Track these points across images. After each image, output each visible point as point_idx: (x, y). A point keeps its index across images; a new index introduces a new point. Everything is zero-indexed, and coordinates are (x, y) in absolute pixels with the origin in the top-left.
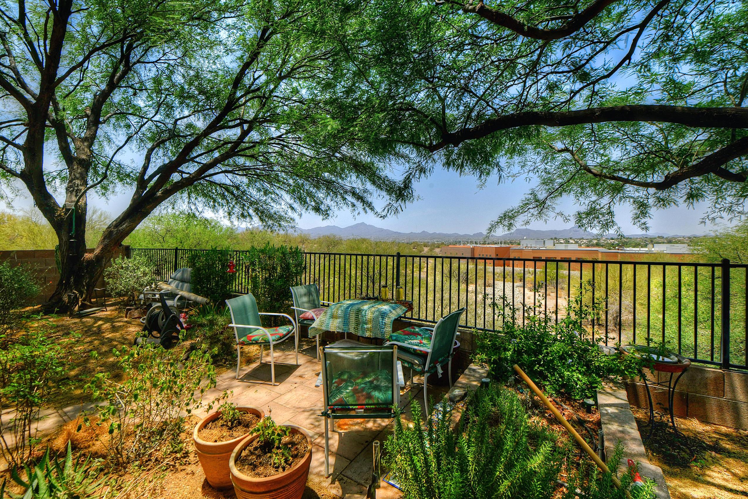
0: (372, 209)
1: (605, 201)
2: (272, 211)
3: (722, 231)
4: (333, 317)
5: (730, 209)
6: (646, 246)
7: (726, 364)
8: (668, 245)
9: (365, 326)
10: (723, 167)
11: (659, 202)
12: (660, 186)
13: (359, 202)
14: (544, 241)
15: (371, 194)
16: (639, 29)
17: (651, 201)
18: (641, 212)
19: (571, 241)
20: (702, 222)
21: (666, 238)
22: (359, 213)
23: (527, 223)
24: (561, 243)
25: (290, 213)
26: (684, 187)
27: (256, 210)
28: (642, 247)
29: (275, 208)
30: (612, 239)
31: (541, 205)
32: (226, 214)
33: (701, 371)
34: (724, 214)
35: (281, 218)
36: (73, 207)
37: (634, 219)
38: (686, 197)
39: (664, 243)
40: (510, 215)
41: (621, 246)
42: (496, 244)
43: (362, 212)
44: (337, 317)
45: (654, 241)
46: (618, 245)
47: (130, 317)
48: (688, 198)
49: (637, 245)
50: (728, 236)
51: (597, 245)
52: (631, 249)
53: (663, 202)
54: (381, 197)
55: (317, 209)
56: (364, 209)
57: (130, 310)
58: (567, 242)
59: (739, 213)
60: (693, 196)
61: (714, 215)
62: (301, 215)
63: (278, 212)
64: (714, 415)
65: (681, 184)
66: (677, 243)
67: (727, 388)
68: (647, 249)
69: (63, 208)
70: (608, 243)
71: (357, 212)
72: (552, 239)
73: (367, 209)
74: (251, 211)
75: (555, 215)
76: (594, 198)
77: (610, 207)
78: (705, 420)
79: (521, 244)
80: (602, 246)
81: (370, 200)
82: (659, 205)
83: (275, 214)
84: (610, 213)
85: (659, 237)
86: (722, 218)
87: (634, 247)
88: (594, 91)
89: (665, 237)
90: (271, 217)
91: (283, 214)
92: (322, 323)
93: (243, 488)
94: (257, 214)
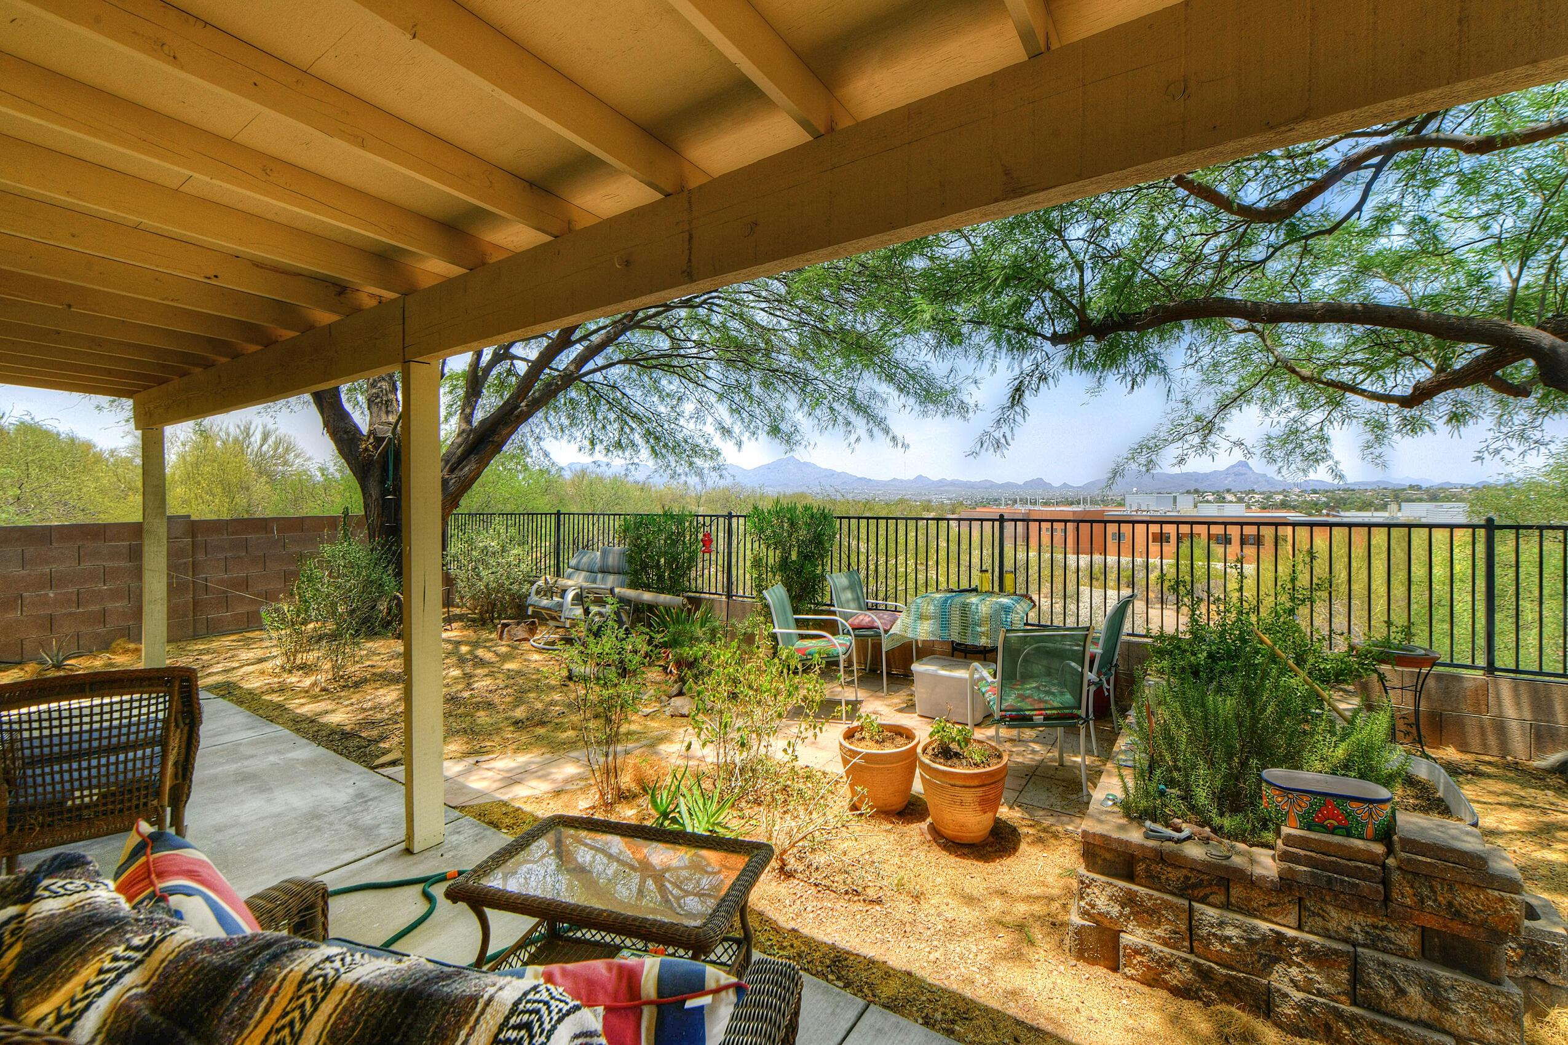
0: (887, 431)
1: (1316, 417)
2: (679, 437)
3: (1521, 475)
4: (921, 617)
5: (1522, 436)
6: (1384, 507)
7: (1491, 668)
8: (1430, 505)
9: (979, 629)
10: (1499, 373)
11: (1406, 425)
12: (1406, 402)
13: (859, 418)
14: (1175, 498)
15: (884, 401)
16: (1373, 169)
17: (1393, 420)
18: (1377, 437)
19: (1229, 497)
20: (1478, 458)
21: (1427, 490)
22: (858, 440)
23: (1182, 461)
24: (1208, 502)
25: (718, 441)
26: (1443, 403)
27: (648, 434)
28: (1376, 510)
29: (688, 427)
30: (1315, 492)
31: (1207, 427)
32: (586, 443)
33: (1458, 679)
34: (1513, 444)
35: (696, 450)
36: (390, 434)
37: (1363, 450)
38: (1446, 418)
39: (1421, 500)
40: (1151, 444)
41: (1333, 508)
42: (1072, 504)
43: (864, 435)
44: (927, 618)
45: (1402, 496)
46: (1327, 505)
47: (509, 639)
48: (1450, 420)
49: (1366, 506)
50: (1532, 485)
51: (1284, 505)
52: (1353, 513)
53: (1413, 426)
54: (908, 409)
55: (775, 431)
56: (870, 431)
57: (505, 625)
58: (1221, 499)
59: (1536, 442)
60: (1457, 418)
61: (1498, 444)
62: (739, 444)
63: (691, 437)
64: (1475, 742)
65: (1439, 399)
66: (1447, 499)
67: (1492, 701)
68: (1386, 514)
69: (369, 437)
70: (1305, 501)
71: (853, 437)
72: (1188, 492)
73: (875, 430)
74: (637, 438)
75: (1229, 445)
76: (1295, 413)
77: (1321, 429)
78: (1463, 748)
79: (1127, 503)
80: (1294, 508)
81: (881, 414)
82: (1404, 431)
83: (686, 441)
84: (1324, 439)
85: (1411, 487)
86: (1510, 449)
87: (1360, 509)
88: (1305, 249)
89: (1424, 486)
90: (676, 448)
91: (701, 441)
92: (906, 627)
93: (952, 782)
94: (648, 442)
